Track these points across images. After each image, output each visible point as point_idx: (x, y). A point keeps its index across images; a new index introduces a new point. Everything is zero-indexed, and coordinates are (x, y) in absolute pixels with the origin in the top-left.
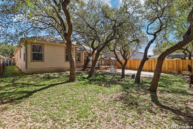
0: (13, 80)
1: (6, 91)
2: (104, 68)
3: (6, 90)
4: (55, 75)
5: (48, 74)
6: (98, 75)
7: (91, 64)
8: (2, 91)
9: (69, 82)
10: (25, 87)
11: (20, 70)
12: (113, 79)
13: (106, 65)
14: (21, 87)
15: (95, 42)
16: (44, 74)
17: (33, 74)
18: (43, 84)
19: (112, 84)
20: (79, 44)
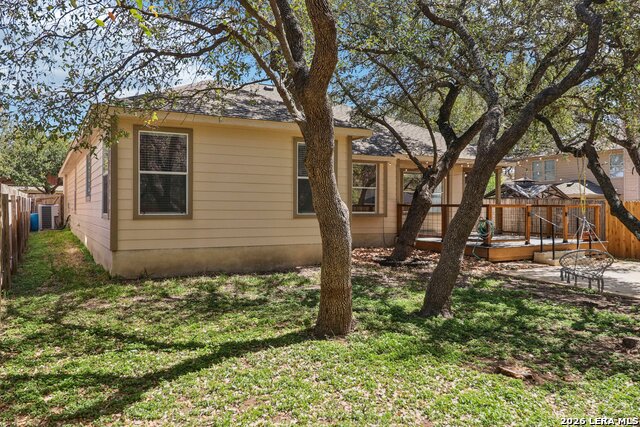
0: (59, 307)
1: (27, 370)
2: (518, 254)
3: (30, 365)
4: (244, 287)
5: (209, 280)
6: (484, 296)
7: (438, 227)
8: (10, 369)
9: (320, 337)
10: (110, 348)
11: (87, 256)
12: (586, 334)
13: (533, 234)
14: (88, 352)
15: (462, 99)
16: (194, 281)
17: (140, 279)
18: (187, 339)
19: (582, 369)
20: (369, 117)
